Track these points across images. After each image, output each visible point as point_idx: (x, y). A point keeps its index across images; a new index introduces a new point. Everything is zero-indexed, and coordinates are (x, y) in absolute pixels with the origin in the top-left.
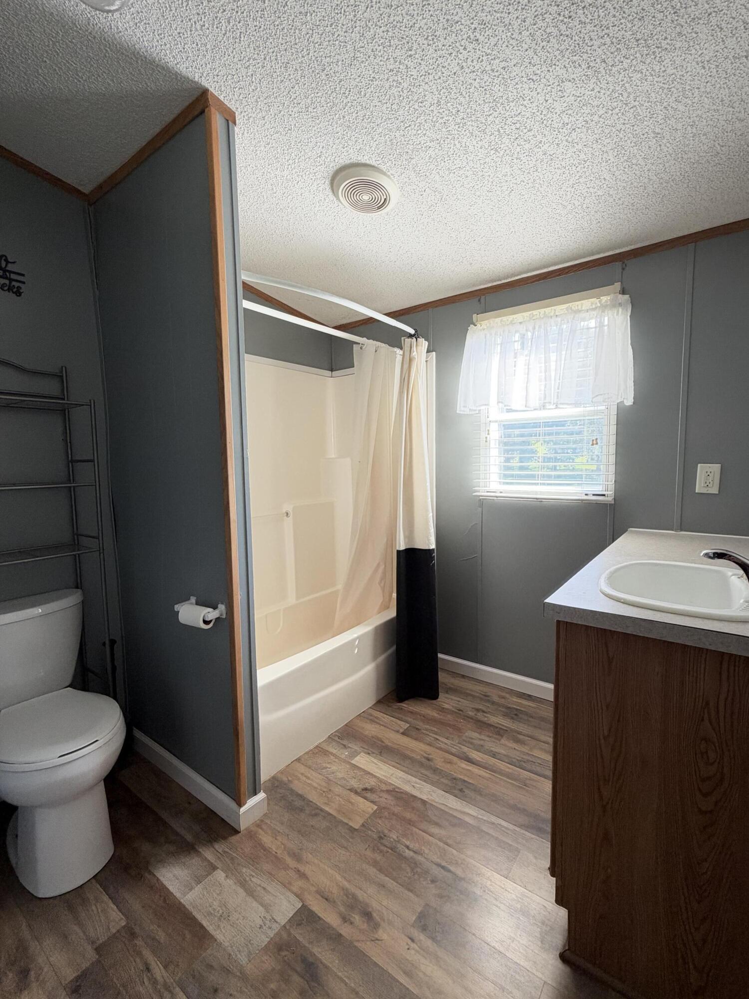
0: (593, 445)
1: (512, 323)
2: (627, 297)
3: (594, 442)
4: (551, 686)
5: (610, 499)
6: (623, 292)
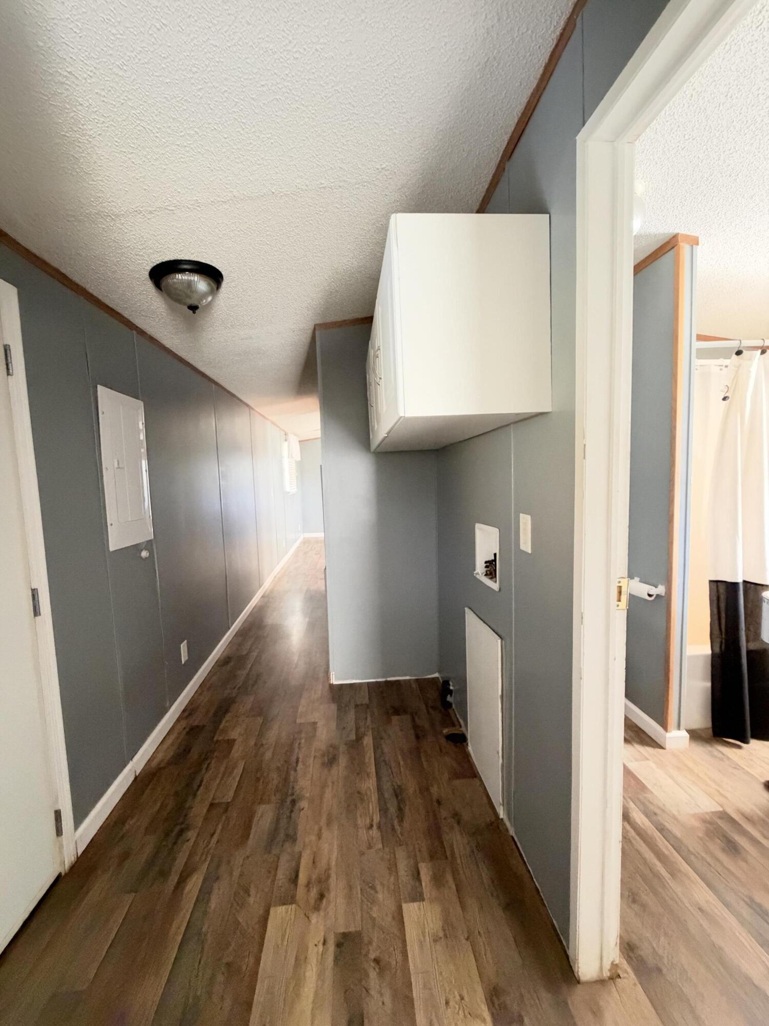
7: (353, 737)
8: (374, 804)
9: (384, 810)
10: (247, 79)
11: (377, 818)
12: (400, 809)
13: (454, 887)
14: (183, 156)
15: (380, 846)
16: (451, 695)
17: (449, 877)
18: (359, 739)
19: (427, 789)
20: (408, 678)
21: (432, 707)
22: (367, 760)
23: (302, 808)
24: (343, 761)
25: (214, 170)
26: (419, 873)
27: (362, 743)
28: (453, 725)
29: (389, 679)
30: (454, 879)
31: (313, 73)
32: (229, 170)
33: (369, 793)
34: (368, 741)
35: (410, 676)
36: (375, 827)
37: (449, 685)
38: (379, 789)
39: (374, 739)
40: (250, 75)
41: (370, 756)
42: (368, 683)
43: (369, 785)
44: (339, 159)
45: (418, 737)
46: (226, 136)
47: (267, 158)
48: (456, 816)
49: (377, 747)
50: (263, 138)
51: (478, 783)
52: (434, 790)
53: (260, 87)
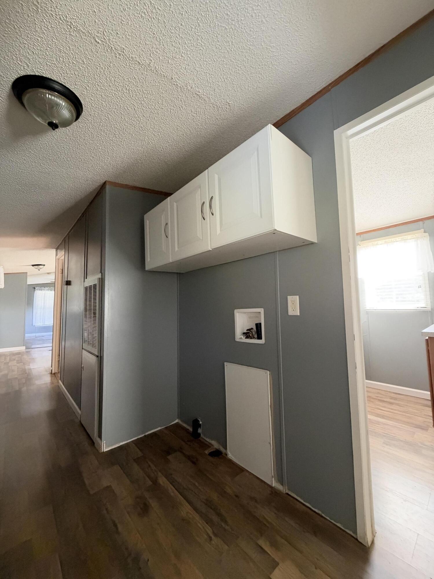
0: (419, 288)
1: (377, 244)
2: (427, 234)
3: (419, 287)
4: (429, 393)
5: (429, 308)
6: (425, 232)
7: (149, 483)
8: (201, 522)
9: (209, 521)
10: (225, 3)
11: (210, 531)
12: (219, 514)
13: (286, 542)
14: (146, 13)
15: (226, 547)
16: (200, 428)
17: (279, 538)
18: (155, 482)
19: (225, 492)
20: (159, 428)
21: (188, 441)
22: (172, 494)
23: (147, 560)
24: (154, 504)
25: (155, 38)
26: (262, 548)
27: (160, 484)
28: (209, 447)
29: (147, 434)
30: (282, 537)
31: (251, 31)
32: (163, 45)
33: (191, 516)
34: (162, 480)
35: (161, 427)
36: (213, 537)
37: (199, 421)
38: (196, 509)
39: (166, 477)
40: (228, 3)
41: (171, 490)
42: (132, 441)
43: (186, 510)
44: (218, 84)
45: (194, 463)
46: (183, 24)
47: (189, 56)
48: (252, 499)
49: (173, 482)
50: (199, 43)
51: (247, 474)
52: (229, 490)
53: (225, 14)
